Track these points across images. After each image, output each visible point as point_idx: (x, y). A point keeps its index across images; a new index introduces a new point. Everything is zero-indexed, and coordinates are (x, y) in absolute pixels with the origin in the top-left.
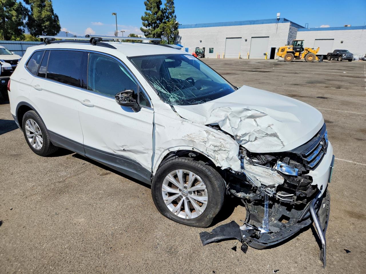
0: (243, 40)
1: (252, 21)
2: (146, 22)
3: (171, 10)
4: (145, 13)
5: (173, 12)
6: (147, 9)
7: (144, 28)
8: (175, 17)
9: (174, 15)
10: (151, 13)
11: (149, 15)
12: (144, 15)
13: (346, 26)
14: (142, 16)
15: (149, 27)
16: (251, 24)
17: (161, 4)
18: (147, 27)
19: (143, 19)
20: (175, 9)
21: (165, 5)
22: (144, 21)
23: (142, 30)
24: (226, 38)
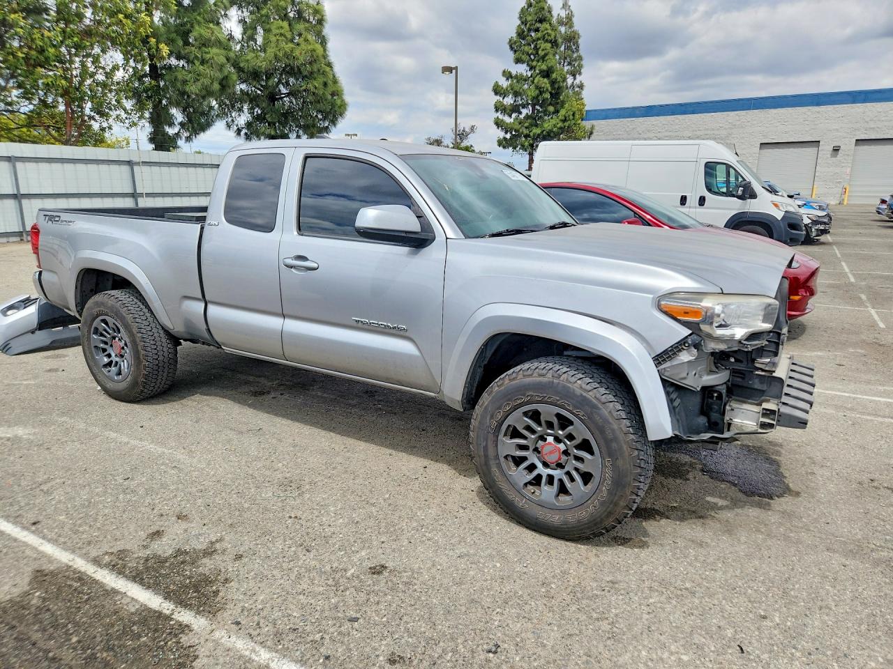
0: (826, 148)
1: (860, 92)
4: (504, 72)
5: (576, 72)
7: (507, 120)
9: (578, 81)
10: (522, 69)
11: (520, 79)
12: (504, 83)
14: (496, 83)
16: (854, 102)
18: (510, 116)
19: (497, 90)
20: (584, 64)
23: (498, 123)
24: (761, 144)
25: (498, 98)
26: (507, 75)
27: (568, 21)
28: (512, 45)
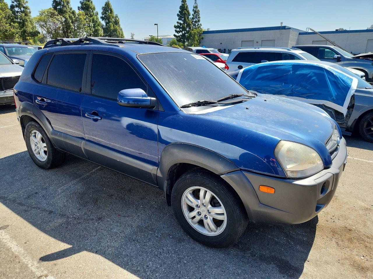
0: (255, 42)
2: (178, 30)
3: (197, 19)
5: (199, 21)
6: (179, 19)
7: (177, 34)
8: (201, 25)
9: (200, 23)
10: (182, 22)
11: (180, 24)
12: (177, 25)
13: (337, 30)
14: (175, 25)
15: (180, 33)
16: (260, 31)
17: (190, 15)
18: (178, 34)
19: (175, 27)
20: (201, 19)
21: (193, 15)
22: (176, 29)
23: (175, 35)
24: (242, 41)
25: (175, 29)
26: (178, 23)
27: (196, 7)
28: (178, 15)
